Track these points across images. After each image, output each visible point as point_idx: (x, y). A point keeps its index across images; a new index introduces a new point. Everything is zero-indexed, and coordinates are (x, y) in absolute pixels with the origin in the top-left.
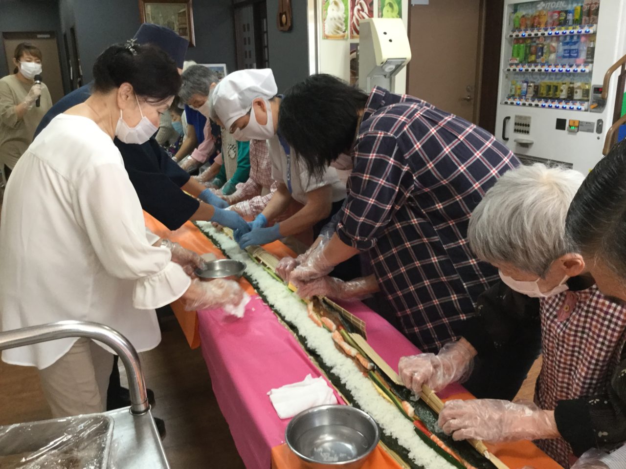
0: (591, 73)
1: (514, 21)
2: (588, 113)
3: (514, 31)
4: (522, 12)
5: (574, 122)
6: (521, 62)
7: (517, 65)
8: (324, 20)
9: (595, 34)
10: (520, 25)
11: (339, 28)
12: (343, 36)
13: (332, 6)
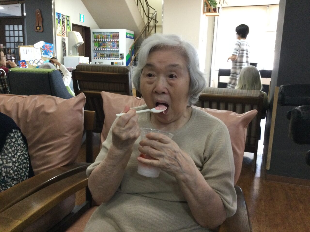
0: (119, 51)
1: (94, 37)
2: (119, 60)
3: (94, 39)
4: (96, 34)
5: (116, 63)
6: (98, 48)
8: (57, 30)
9: (119, 41)
10: (97, 38)
11: (60, 33)
12: (61, 35)
13: (58, 26)
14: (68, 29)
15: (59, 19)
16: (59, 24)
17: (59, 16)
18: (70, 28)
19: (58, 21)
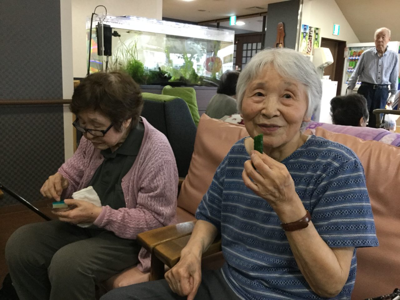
1: (351, 53)
3: (350, 57)
4: (353, 50)
7: (352, 69)
8: (301, 47)
10: (353, 55)
11: (304, 50)
12: (305, 53)
13: (303, 42)
14: (315, 45)
15: (305, 33)
16: (304, 39)
17: (305, 29)
18: (318, 43)
19: (304, 35)
